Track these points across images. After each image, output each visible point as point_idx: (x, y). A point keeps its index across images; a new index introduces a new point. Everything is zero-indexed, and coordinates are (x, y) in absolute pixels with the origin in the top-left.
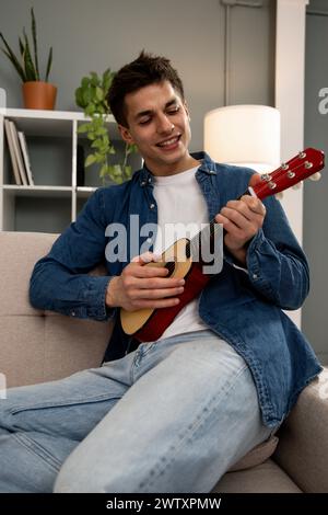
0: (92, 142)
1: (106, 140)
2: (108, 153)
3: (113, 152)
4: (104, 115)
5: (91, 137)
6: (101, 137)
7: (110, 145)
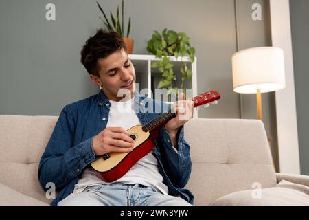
0: (162, 73)
1: (171, 72)
2: (172, 80)
3: (175, 79)
4: (168, 57)
5: (161, 70)
6: (168, 70)
7: (174, 75)
